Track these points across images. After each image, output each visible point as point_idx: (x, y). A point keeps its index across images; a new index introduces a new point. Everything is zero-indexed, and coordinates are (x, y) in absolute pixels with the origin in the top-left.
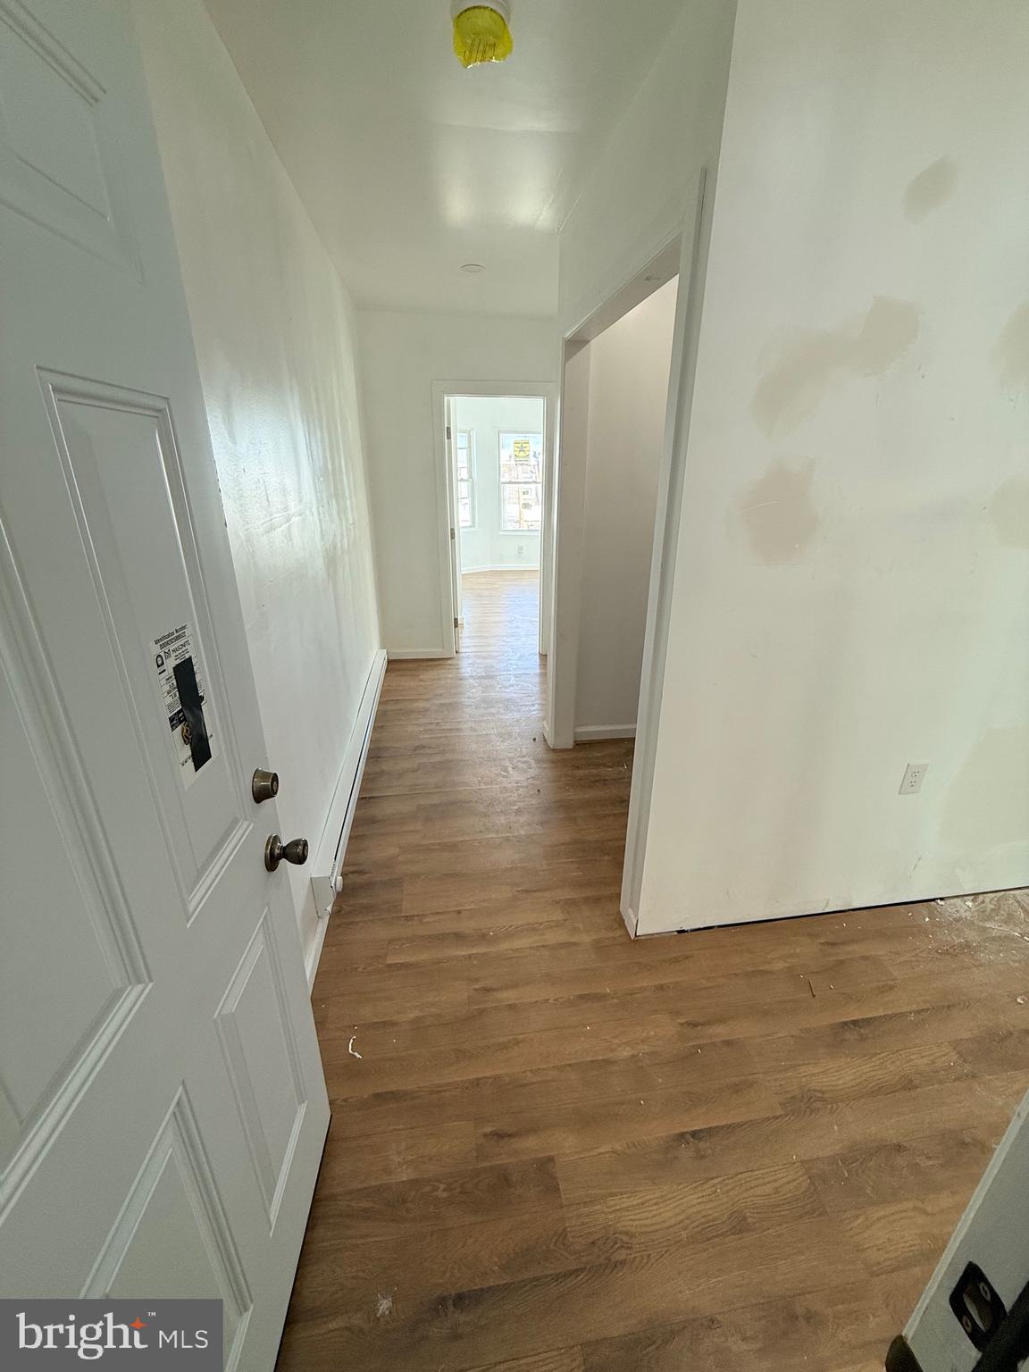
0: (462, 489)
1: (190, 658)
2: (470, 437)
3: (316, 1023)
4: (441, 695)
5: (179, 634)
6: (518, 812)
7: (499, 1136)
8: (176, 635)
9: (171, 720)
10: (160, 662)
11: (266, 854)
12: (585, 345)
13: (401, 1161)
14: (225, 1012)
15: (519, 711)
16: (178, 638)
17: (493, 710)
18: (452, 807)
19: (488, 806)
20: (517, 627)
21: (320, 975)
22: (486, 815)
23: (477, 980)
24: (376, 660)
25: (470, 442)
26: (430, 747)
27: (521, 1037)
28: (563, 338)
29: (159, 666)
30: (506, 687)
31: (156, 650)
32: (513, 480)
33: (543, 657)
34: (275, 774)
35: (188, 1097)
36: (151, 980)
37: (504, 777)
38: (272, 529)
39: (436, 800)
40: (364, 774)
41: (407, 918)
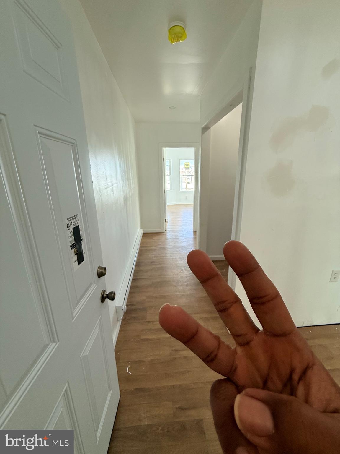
0: (168, 178)
1: (79, 226)
2: (170, 161)
3: (116, 360)
4: (160, 244)
5: (75, 217)
6: (187, 285)
7: (182, 409)
8: (74, 217)
9: (71, 246)
10: (68, 226)
11: (101, 296)
12: (209, 129)
13: (145, 416)
14: (84, 355)
15: (187, 250)
16: (75, 218)
17: (177, 250)
18: (163, 283)
19: (176, 283)
20: (186, 222)
21: (118, 342)
22: (176, 286)
23: (173, 347)
24: (139, 232)
25: (170, 163)
26: (156, 262)
27: (189, 370)
28: (202, 127)
29: (68, 227)
30: (182, 242)
31: (67, 222)
32: (184, 175)
33: (195, 232)
34: (105, 268)
35: (69, 387)
36: (58, 342)
37: (182, 273)
38: (107, 188)
39: (159, 280)
40: (134, 271)
41: (149, 322)
